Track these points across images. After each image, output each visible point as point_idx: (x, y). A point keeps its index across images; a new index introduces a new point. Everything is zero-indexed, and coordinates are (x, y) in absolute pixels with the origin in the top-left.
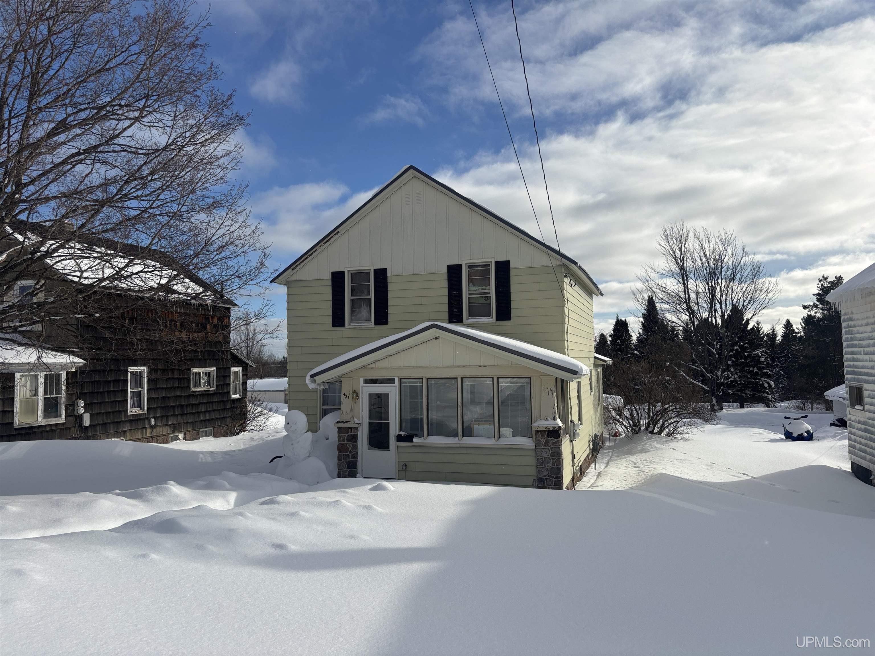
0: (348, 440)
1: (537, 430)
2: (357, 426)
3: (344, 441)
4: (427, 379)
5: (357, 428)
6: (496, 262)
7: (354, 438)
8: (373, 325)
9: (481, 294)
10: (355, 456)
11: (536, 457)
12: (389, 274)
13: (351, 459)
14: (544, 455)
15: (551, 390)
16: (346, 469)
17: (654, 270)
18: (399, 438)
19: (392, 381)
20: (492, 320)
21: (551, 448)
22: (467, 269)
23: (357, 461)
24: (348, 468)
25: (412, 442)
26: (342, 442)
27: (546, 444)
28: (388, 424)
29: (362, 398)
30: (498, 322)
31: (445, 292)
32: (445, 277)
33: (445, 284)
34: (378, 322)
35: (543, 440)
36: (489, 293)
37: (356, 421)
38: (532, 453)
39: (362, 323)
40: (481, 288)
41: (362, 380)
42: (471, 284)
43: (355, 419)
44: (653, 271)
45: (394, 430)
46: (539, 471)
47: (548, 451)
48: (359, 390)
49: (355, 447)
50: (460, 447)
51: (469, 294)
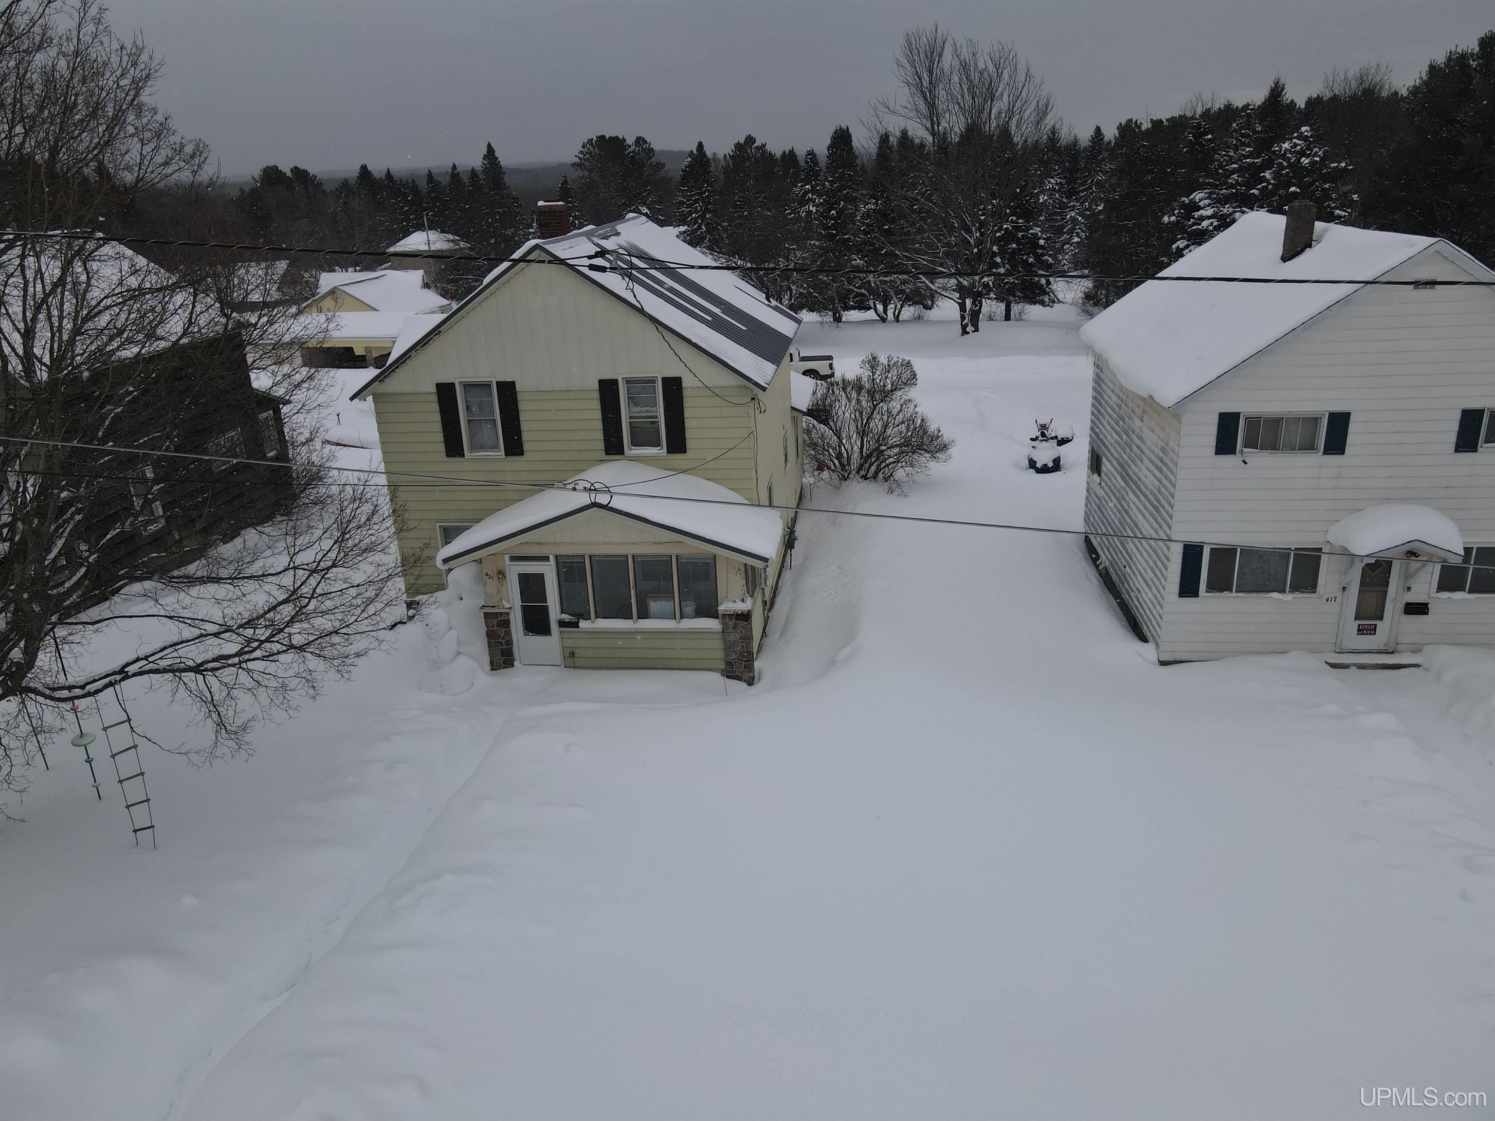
0: (498, 626)
1: (725, 615)
2: (508, 611)
3: (493, 627)
4: (590, 556)
5: (508, 613)
6: (663, 379)
7: (506, 624)
8: (504, 456)
9: (645, 417)
10: (510, 643)
11: (724, 639)
12: (518, 388)
13: (505, 647)
14: (733, 638)
15: (739, 570)
16: (500, 657)
17: (888, 107)
18: (562, 624)
19: (547, 559)
20: (660, 451)
21: (741, 631)
22: (626, 385)
23: (512, 648)
24: (502, 656)
25: (578, 627)
26: (491, 629)
27: (735, 627)
28: (546, 608)
29: (510, 578)
30: (670, 455)
31: (598, 414)
32: (597, 395)
33: (596, 404)
34: (509, 452)
35: (732, 623)
36: (656, 417)
37: (507, 605)
38: (720, 636)
39: (487, 451)
40: (645, 409)
41: (507, 558)
42: (631, 404)
43: (504, 602)
44: (887, 110)
45: (555, 613)
46: (727, 655)
47: (737, 635)
48: (505, 570)
49: (508, 633)
50: (636, 632)
51: (631, 418)
